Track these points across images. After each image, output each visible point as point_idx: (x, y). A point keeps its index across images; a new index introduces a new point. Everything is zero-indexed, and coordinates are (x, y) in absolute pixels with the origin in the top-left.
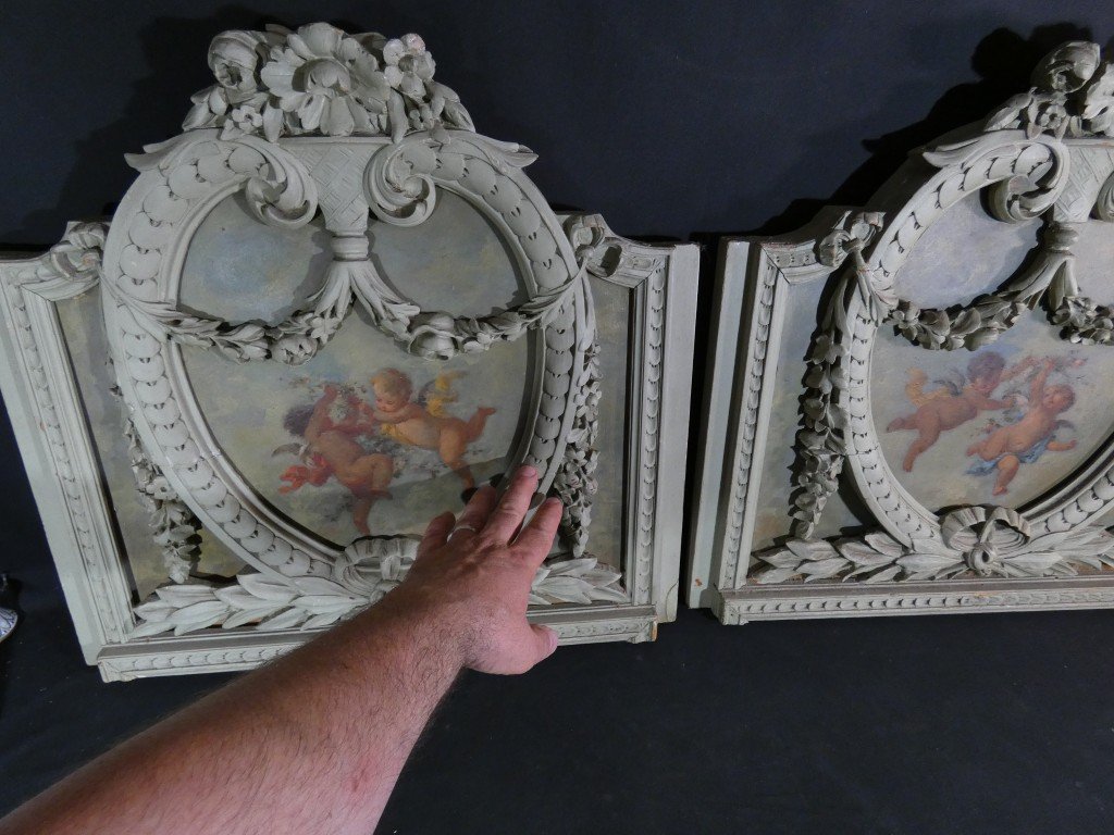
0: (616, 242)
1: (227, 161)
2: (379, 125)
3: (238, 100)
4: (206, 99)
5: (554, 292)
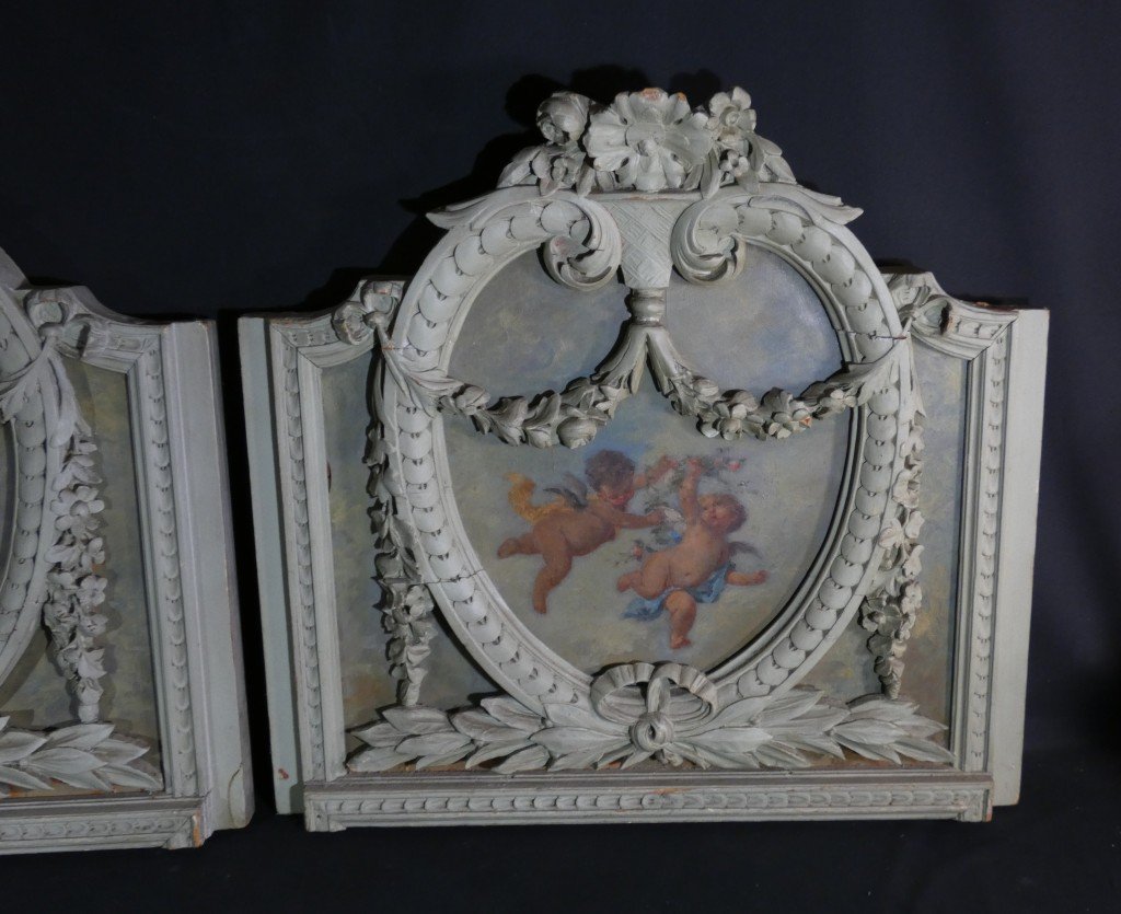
0: (86, 320)
5: (13, 377)
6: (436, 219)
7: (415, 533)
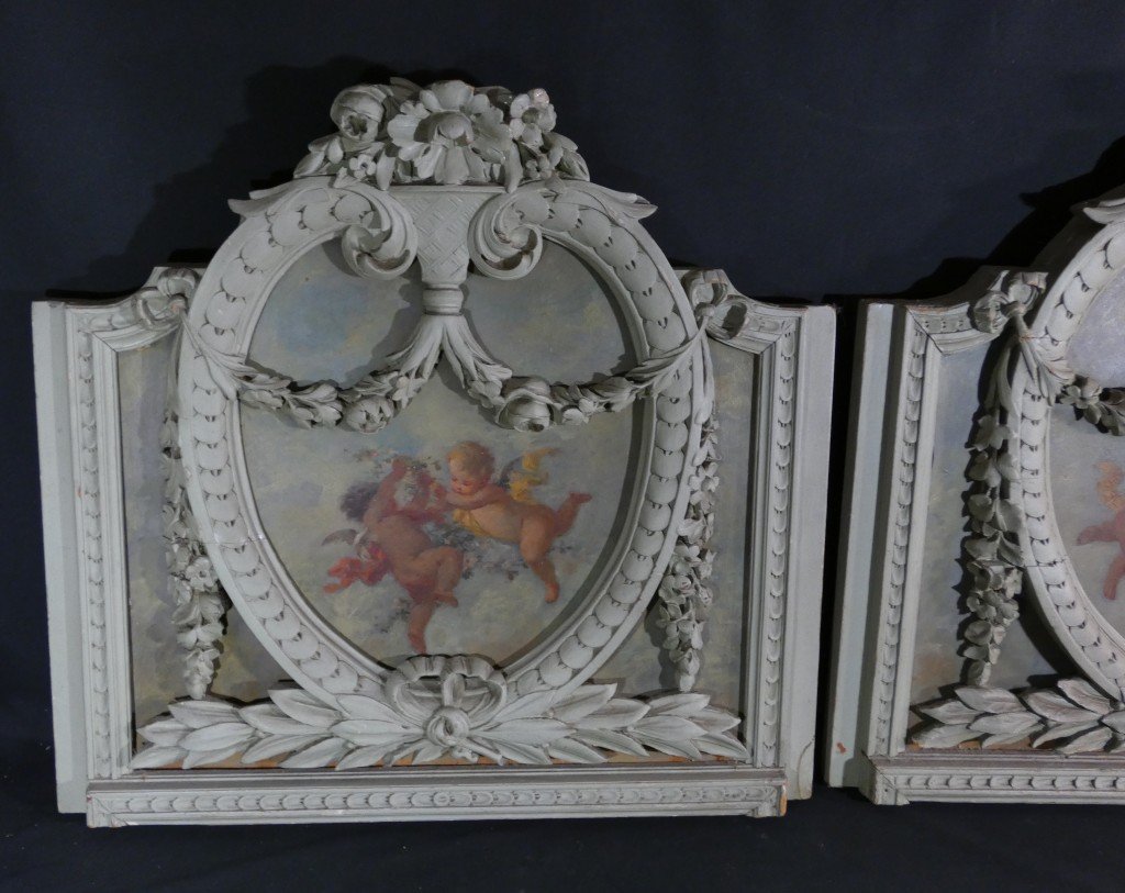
0: (741, 300)
1: (333, 208)
2: (491, 174)
3: (354, 149)
4: (324, 148)
5: (668, 355)
6: (1094, 214)
7: (1023, 517)
